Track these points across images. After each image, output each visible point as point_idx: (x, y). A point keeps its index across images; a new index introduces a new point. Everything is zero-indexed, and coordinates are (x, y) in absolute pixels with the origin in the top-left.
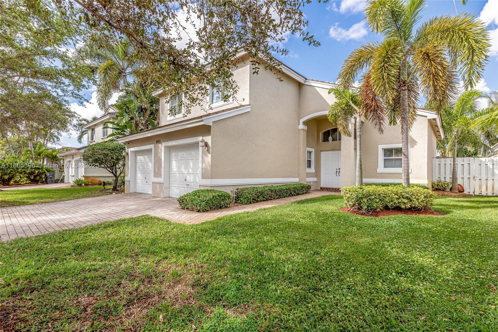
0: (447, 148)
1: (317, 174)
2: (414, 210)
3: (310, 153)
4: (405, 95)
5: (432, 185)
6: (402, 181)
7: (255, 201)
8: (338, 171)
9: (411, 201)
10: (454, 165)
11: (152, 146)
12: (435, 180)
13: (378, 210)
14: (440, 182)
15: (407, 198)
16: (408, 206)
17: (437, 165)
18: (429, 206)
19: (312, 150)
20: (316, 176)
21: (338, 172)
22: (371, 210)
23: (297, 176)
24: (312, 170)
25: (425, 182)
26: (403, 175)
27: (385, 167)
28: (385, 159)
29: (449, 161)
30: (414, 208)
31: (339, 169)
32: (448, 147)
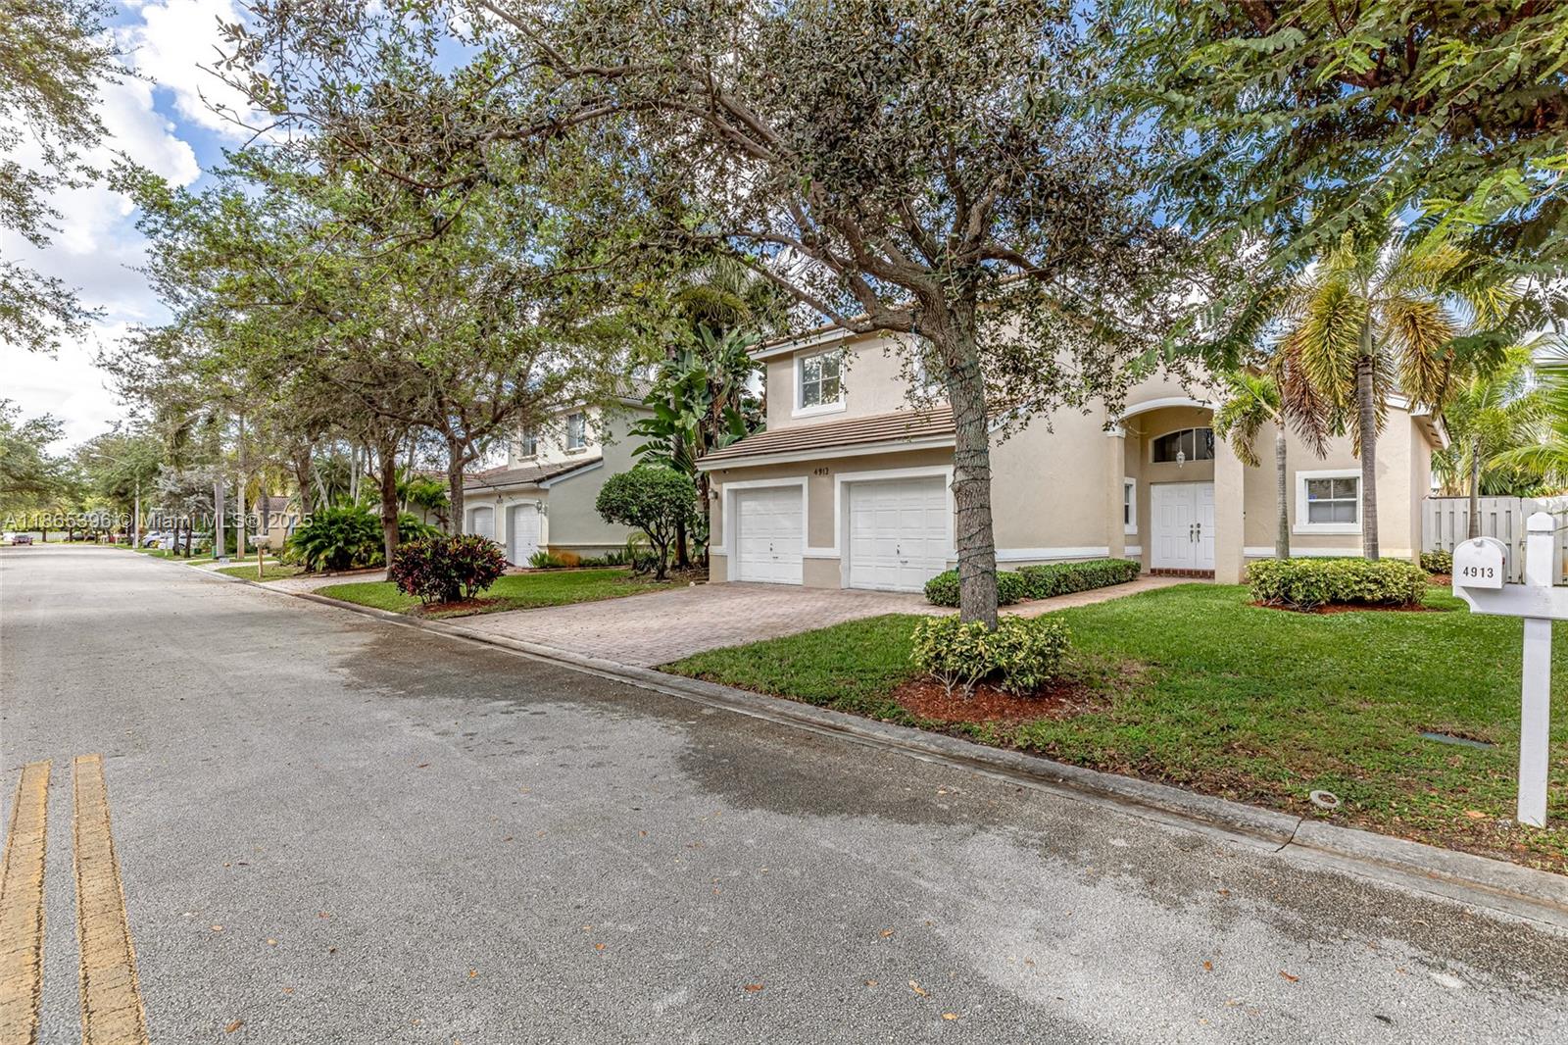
0: (1459, 467)
1: (1143, 537)
2: (1387, 603)
3: (1127, 487)
4: (1367, 385)
5: (1422, 562)
6: (1360, 551)
7: (1055, 593)
8: (1195, 529)
9: (1383, 586)
10: (1472, 515)
11: (804, 481)
12: (1429, 550)
13: (1323, 602)
14: (1440, 553)
15: (1375, 581)
16: (1379, 595)
17: (1433, 516)
18: (1417, 596)
19: (1132, 481)
20: (1140, 543)
21: (1195, 532)
22: (1310, 602)
23: (1106, 542)
24: (1132, 528)
25: (1407, 553)
26: (1361, 539)
27: (1311, 520)
28: (1310, 503)
29: (1462, 506)
30: (1390, 599)
31: (1199, 526)
32: (1461, 465)
